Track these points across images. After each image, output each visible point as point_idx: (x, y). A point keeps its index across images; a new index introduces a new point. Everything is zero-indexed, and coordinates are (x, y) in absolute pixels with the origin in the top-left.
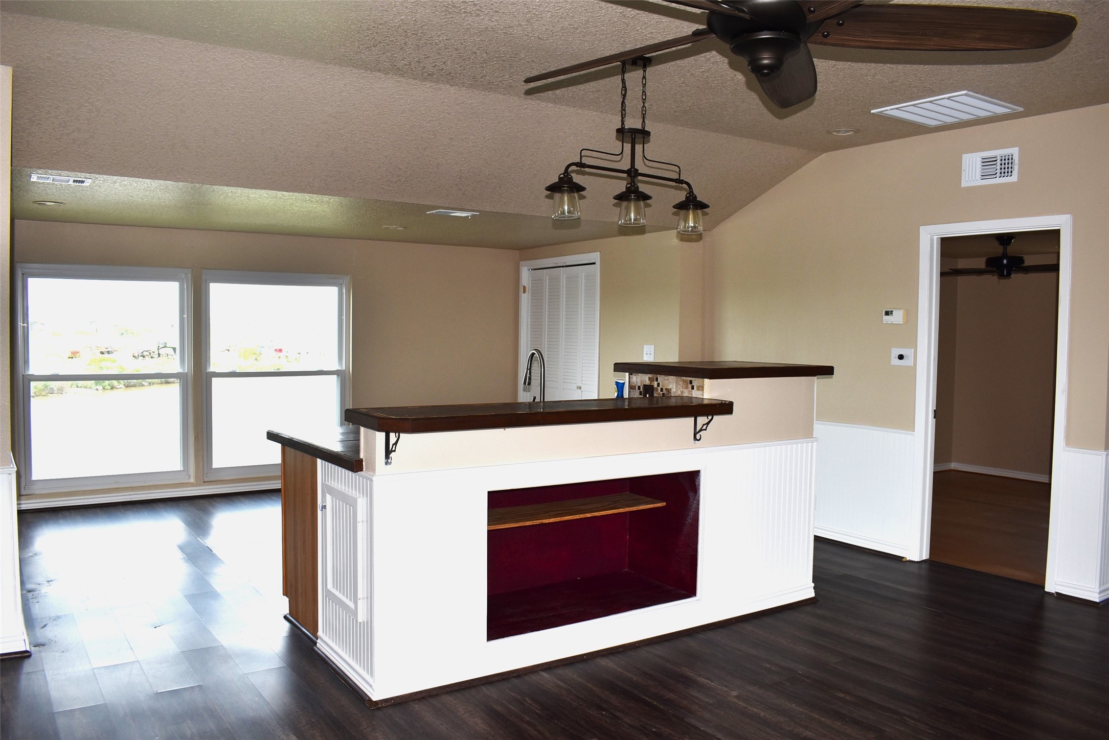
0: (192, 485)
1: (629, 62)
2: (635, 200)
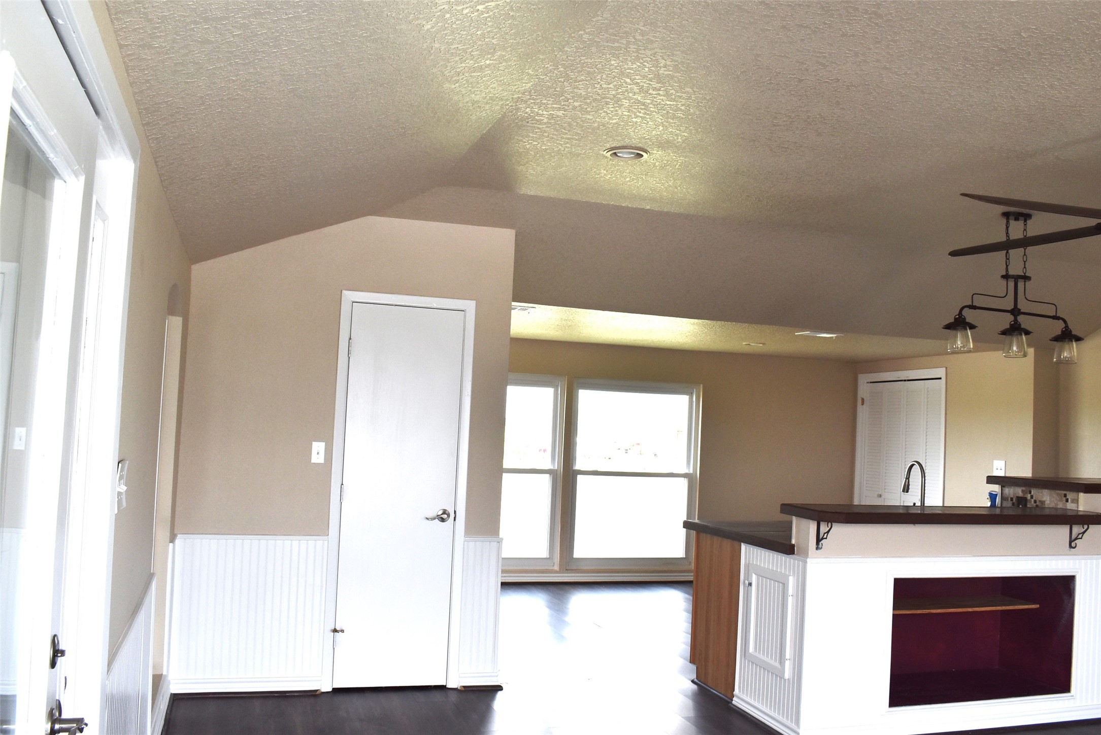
1: (1012, 217)
2: (1017, 335)
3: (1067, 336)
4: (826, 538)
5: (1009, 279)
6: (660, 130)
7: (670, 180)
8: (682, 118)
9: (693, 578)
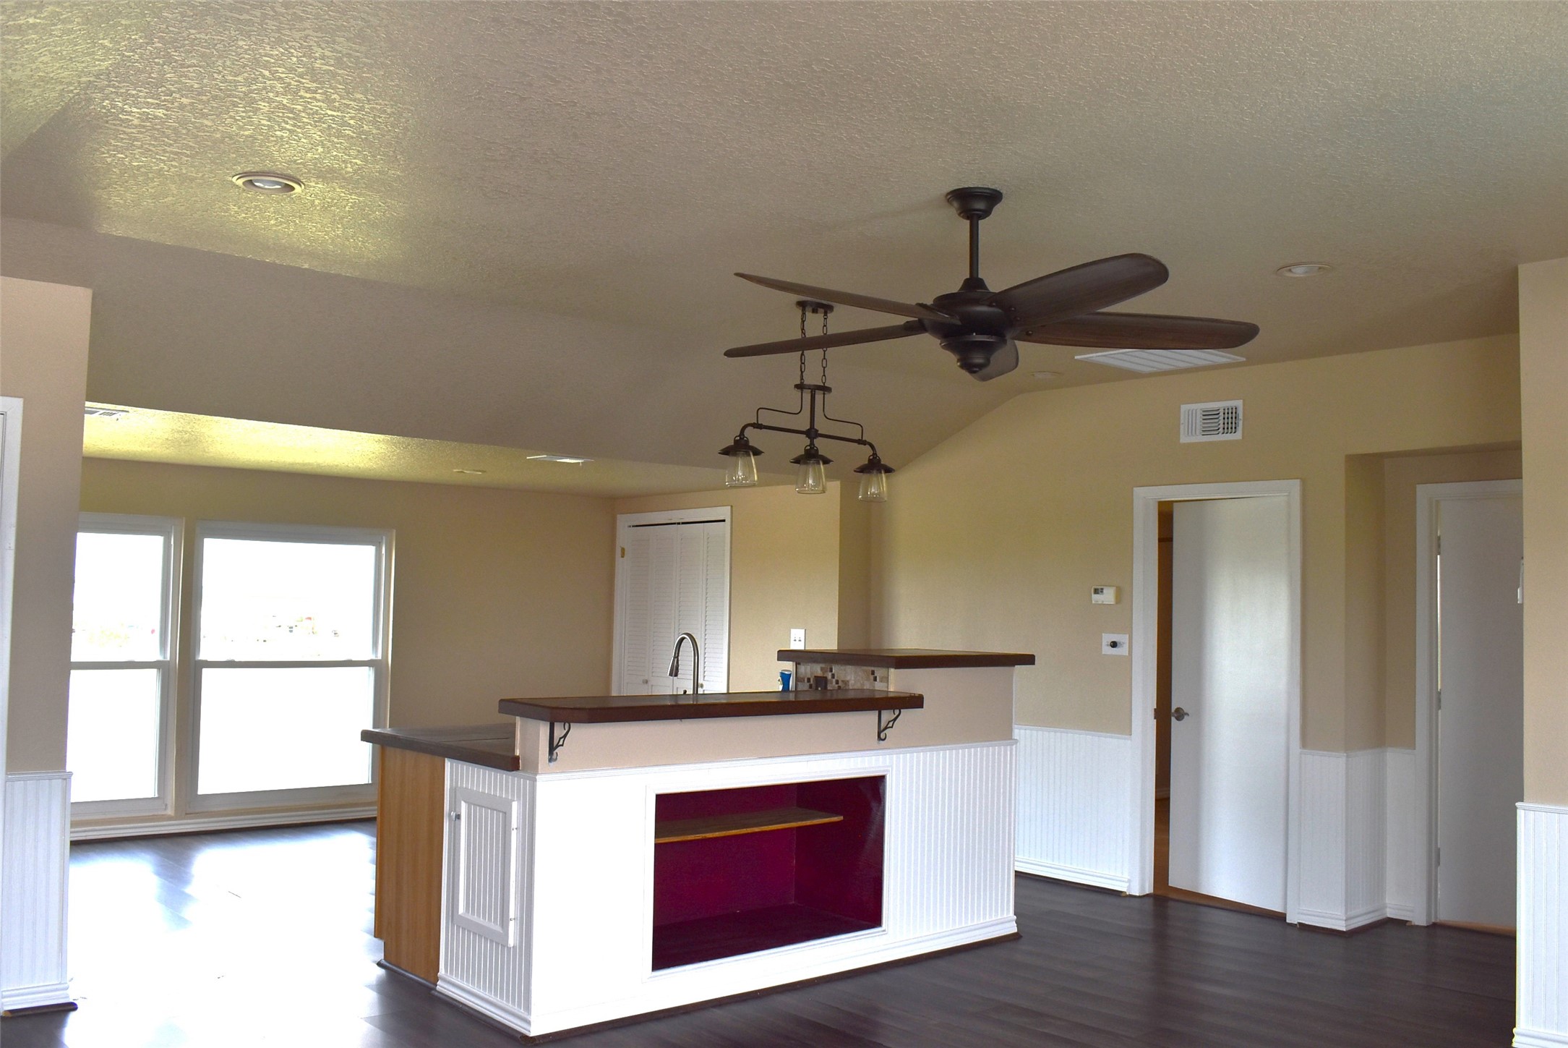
0: (170, 818)
1: (809, 309)
2: (814, 463)
3: (874, 466)
4: (562, 745)
5: (804, 390)
6: (319, 151)
7: (338, 228)
8: (352, 137)
9: (376, 812)
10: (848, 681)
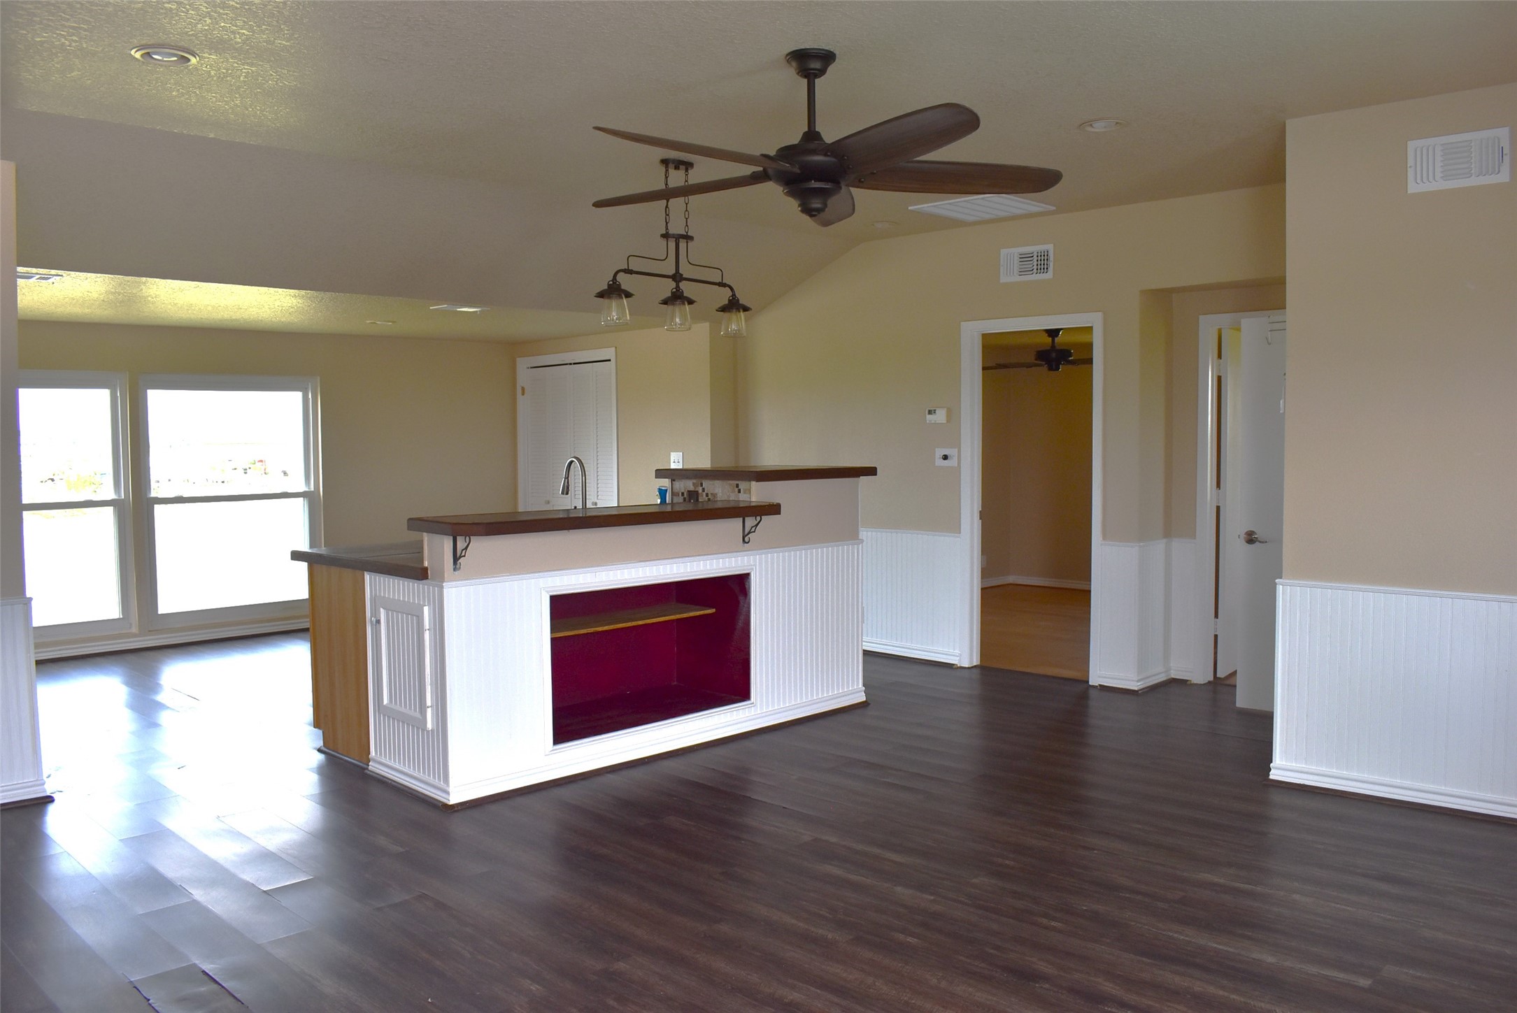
0: (135, 635)
1: (671, 166)
2: (679, 304)
3: (733, 305)
4: (464, 556)
5: (669, 239)
6: (208, 22)
7: (236, 98)
8: (237, 8)
9: (308, 624)
10: (716, 494)
